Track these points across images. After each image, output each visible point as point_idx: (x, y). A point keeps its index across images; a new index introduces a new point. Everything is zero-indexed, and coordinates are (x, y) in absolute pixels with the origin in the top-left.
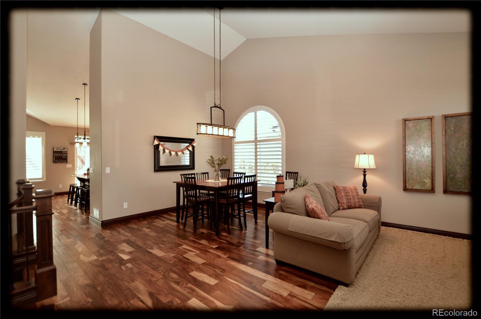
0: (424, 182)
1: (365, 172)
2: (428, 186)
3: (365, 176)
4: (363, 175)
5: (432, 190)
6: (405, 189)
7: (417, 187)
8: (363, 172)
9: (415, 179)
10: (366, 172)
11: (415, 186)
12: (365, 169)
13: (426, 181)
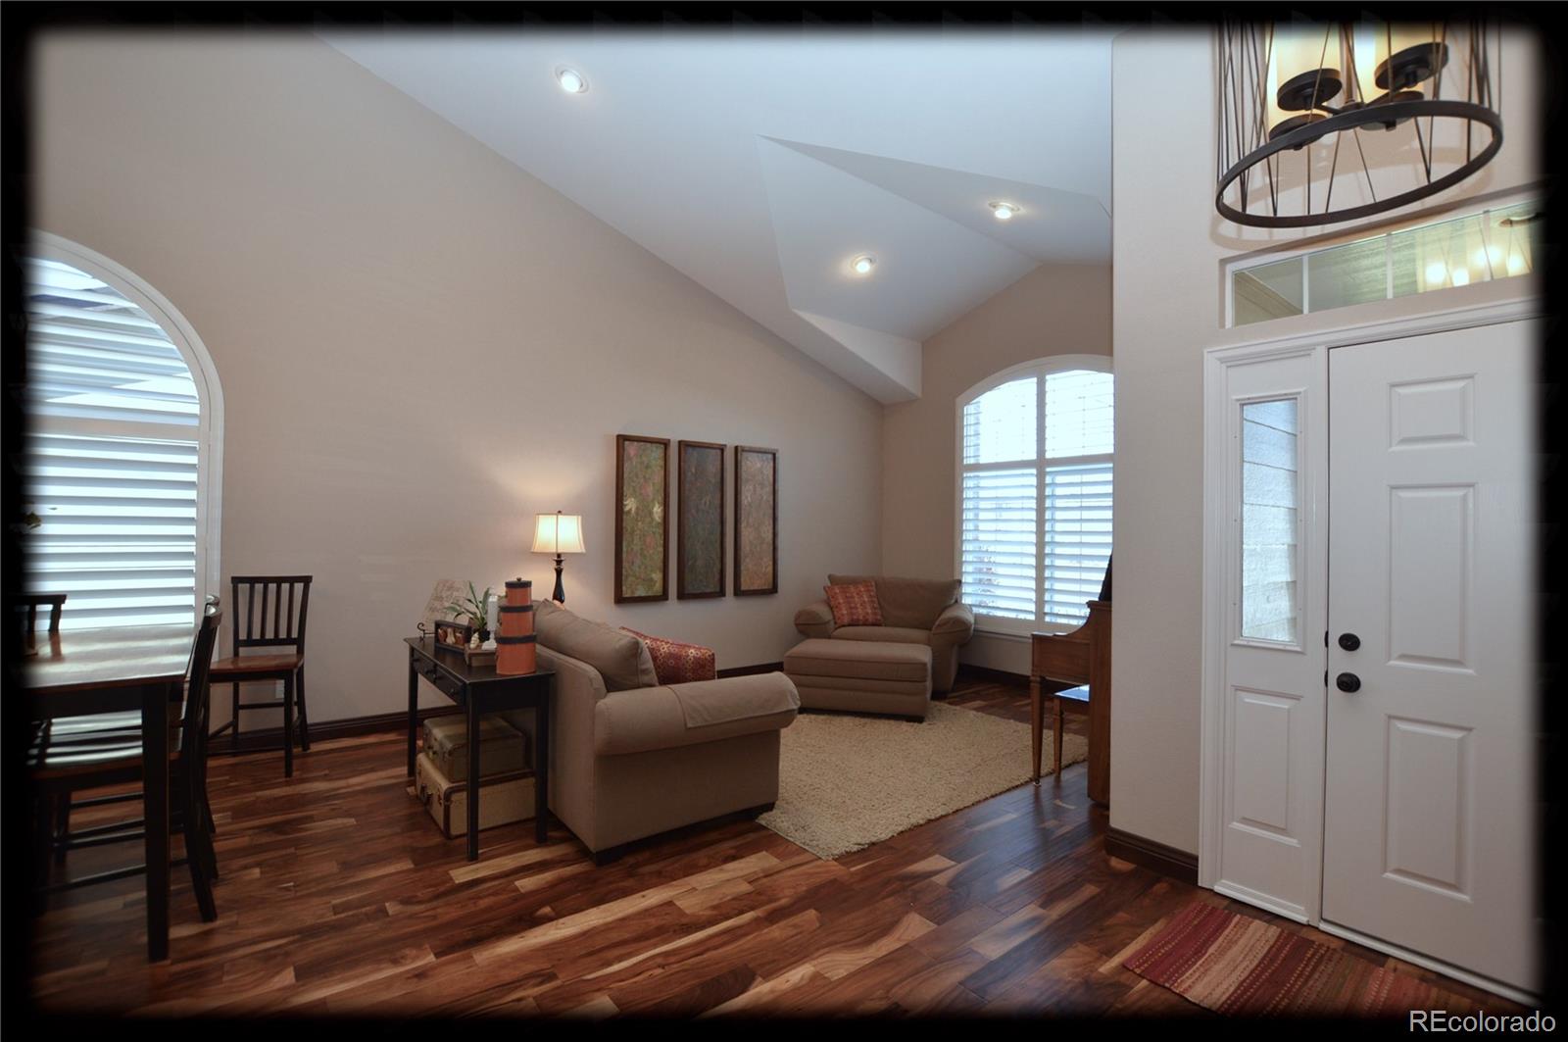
0: (651, 580)
1: (559, 562)
2: (658, 588)
3: (559, 572)
4: (556, 570)
5: (663, 597)
6: (620, 600)
7: (641, 592)
8: (555, 563)
9: (637, 574)
10: (563, 563)
11: (636, 589)
12: (559, 556)
13: (654, 576)
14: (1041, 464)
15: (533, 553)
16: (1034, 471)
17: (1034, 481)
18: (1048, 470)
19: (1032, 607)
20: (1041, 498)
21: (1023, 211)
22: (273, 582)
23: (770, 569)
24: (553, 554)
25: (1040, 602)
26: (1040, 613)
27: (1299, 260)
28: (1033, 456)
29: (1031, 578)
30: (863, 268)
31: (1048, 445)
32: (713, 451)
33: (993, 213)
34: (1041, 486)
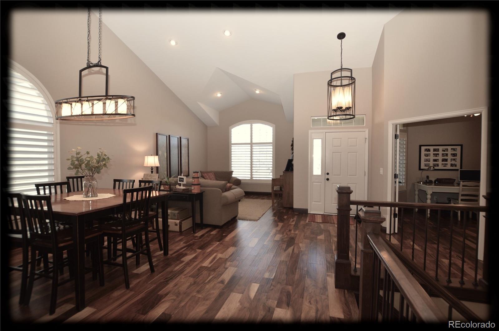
14: (251, 144)
15: (144, 167)
16: (250, 145)
17: (250, 148)
18: (253, 145)
19: (250, 176)
20: (252, 152)
21: (261, 92)
22: (75, 178)
23: (188, 170)
24: (150, 167)
25: (251, 175)
26: (252, 177)
27: (320, 119)
28: (249, 142)
29: (249, 169)
30: (219, 95)
31: (253, 140)
32: (176, 138)
33: (255, 92)
34: (252, 149)
